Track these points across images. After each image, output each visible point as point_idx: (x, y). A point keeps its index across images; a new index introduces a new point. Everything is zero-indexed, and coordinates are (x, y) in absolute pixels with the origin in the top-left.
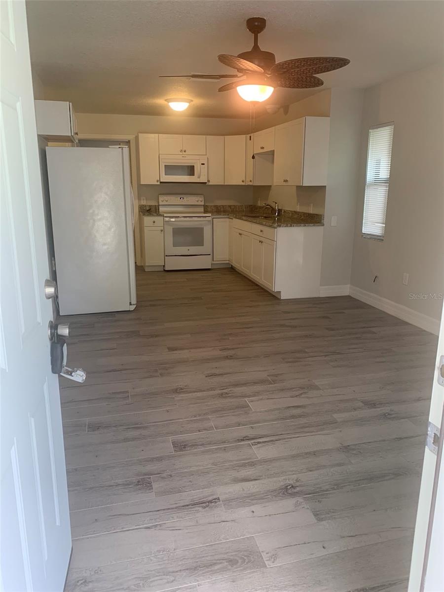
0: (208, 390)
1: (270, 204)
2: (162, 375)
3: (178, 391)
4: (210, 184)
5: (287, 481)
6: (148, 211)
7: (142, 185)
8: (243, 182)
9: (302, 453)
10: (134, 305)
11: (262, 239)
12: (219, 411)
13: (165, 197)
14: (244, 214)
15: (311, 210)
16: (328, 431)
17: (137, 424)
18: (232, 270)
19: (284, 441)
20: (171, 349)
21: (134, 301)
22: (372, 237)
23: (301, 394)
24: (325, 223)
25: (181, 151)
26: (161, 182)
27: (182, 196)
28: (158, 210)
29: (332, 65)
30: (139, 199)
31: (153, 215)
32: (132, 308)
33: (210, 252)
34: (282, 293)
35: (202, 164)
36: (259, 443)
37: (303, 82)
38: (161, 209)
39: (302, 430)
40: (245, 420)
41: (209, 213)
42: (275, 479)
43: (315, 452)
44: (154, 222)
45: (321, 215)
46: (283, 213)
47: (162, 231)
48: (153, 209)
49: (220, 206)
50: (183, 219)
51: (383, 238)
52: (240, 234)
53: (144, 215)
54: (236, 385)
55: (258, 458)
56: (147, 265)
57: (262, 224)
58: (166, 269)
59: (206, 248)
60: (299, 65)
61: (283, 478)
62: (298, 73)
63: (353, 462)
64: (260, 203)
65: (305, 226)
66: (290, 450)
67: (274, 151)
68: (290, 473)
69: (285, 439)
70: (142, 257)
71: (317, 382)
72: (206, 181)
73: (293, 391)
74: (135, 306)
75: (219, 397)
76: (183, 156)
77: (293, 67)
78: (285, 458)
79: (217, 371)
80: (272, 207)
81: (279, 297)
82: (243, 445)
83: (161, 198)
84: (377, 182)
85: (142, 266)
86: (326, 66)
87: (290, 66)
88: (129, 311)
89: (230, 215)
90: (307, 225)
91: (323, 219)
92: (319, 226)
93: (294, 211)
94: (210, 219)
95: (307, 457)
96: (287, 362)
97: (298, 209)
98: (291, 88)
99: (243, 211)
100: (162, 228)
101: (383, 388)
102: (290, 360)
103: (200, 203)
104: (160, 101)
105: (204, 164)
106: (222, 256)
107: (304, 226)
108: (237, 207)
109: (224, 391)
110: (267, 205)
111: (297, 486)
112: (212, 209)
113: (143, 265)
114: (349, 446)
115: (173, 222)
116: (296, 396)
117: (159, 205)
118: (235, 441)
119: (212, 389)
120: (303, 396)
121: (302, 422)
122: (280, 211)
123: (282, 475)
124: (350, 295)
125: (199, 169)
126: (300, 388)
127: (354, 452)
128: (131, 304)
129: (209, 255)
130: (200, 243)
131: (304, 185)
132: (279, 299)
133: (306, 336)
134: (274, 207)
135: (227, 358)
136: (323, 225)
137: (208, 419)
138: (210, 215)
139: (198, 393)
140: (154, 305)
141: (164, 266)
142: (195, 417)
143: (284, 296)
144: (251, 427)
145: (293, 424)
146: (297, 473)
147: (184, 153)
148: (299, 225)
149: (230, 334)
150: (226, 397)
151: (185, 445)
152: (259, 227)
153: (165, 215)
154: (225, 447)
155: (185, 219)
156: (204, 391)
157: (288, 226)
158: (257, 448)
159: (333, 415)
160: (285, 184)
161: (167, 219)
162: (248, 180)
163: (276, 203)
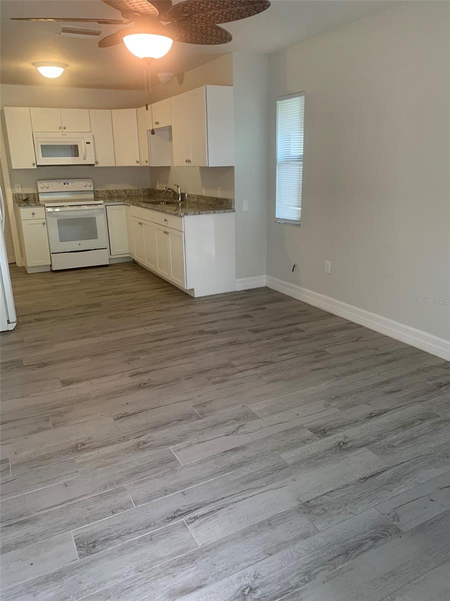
0: (120, 441)
1: (170, 187)
2: (55, 425)
3: (79, 449)
4: (99, 166)
5: (243, 579)
6: (24, 200)
7: (14, 169)
8: (137, 162)
9: (254, 525)
10: (13, 323)
11: (167, 230)
12: (137, 473)
13: (45, 183)
14: (142, 199)
15: (219, 194)
16: (280, 483)
17: (22, 516)
18: (133, 264)
19: (228, 508)
20: (66, 383)
21: (13, 318)
22: (287, 223)
23: (238, 429)
24: (235, 208)
25: (60, 128)
26: (38, 166)
27: (65, 181)
28: (37, 199)
29: (247, 9)
30: (12, 187)
31: (32, 206)
32: (12, 327)
33: (106, 245)
34: (195, 290)
35: (87, 143)
36: (196, 518)
37: (208, 35)
38: (42, 198)
39: (248, 486)
40: (173, 482)
41: (102, 200)
42: (226, 580)
43: (269, 520)
44: (33, 214)
45: (230, 200)
46: (186, 198)
47: (44, 224)
48: (31, 198)
49: (113, 191)
50: (69, 208)
51: (300, 223)
52: (141, 224)
53: (20, 206)
54: (156, 427)
55: (198, 546)
56: (28, 266)
57: (165, 212)
58: (54, 269)
59: (101, 241)
60: (204, 7)
61: (235, 576)
62: (202, 19)
63: (319, 527)
64: (159, 187)
65: (215, 213)
66: (238, 523)
67: (171, 126)
68: (244, 564)
69: (228, 505)
70: (22, 256)
71: (254, 408)
72: (94, 163)
73: (229, 425)
74: (15, 324)
75: (136, 450)
76: (63, 133)
77: (197, 10)
78: (233, 539)
79: (128, 410)
80: (174, 191)
81: (192, 295)
82: (176, 526)
83: (40, 185)
84: (288, 161)
85: (24, 267)
86: (239, 10)
87: (193, 9)
88: (8, 331)
89: (125, 201)
90: (217, 211)
91: (234, 204)
92: (229, 212)
93: (200, 196)
94: (102, 206)
95: (262, 531)
96: (214, 383)
97: (204, 193)
98: (192, 43)
99: (141, 196)
100: (45, 221)
101: (328, 405)
102: (217, 379)
103: (88, 188)
104: (26, 65)
105: (89, 143)
106: (121, 249)
107: (213, 213)
108: (134, 191)
109: (141, 439)
110: (168, 189)
111: (257, 587)
112: (104, 195)
113: (24, 265)
114: (308, 502)
115: (57, 213)
116: (232, 433)
117: (38, 193)
118: (164, 521)
119: (125, 439)
120: (241, 430)
121: (246, 473)
122: (183, 195)
123: (233, 571)
124: (267, 286)
125: (84, 150)
126: (235, 419)
127: (317, 511)
128: (9, 322)
129: (106, 248)
130: (93, 235)
131: (210, 166)
132: (192, 298)
133: (231, 343)
134: (176, 191)
135: (140, 386)
136: (235, 211)
137: (124, 490)
138: (102, 202)
139: (107, 448)
140: (40, 320)
141: (51, 265)
142: (105, 488)
143: (197, 294)
144: (183, 493)
145: (235, 478)
146: (253, 562)
147: (64, 130)
148: (208, 212)
149: (141, 352)
150: (143, 450)
151: (94, 542)
152: (162, 216)
153: (47, 205)
154: (152, 535)
155: (72, 208)
156: (114, 443)
157: (196, 214)
158: (196, 527)
159: (281, 455)
160: (187, 164)
161: (50, 210)
162: (143, 160)
163: (178, 187)
